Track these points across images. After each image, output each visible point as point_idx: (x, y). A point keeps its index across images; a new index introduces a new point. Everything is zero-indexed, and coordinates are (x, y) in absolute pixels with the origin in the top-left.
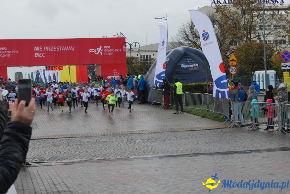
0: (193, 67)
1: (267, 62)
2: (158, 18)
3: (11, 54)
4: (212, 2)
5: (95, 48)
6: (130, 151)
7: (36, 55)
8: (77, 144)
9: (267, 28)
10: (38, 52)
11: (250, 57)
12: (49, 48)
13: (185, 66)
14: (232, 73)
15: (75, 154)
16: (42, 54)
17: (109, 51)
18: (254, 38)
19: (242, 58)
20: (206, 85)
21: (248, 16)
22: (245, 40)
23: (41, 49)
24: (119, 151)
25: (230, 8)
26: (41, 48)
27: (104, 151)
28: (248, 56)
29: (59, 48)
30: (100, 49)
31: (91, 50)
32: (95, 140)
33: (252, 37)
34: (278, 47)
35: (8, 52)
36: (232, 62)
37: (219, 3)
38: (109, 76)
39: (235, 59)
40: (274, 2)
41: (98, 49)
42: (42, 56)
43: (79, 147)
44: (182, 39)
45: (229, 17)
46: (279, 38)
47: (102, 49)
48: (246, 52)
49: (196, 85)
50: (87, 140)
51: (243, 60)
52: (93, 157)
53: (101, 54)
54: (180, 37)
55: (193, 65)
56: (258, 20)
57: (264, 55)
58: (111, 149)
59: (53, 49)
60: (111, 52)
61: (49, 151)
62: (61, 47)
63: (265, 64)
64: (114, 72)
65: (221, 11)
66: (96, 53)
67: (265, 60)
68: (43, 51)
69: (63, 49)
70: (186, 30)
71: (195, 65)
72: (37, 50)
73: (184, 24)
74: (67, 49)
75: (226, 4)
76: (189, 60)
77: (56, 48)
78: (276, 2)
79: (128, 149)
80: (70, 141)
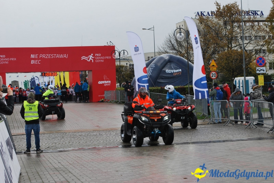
0: (177, 72)
1: (246, 69)
2: (146, 29)
3: (9, 61)
4: (196, 14)
5: (87, 55)
6: (117, 141)
7: (32, 62)
8: (70, 137)
9: (248, 38)
10: (34, 59)
11: (230, 64)
12: (44, 56)
13: (170, 71)
14: (212, 77)
15: (68, 144)
16: (38, 61)
17: (100, 58)
18: (234, 47)
19: (223, 64)
20: (187, 88)
21: (229, 27)
22: (227, 49)
23: (37, 57)
24: (108, 142)
25: (212, 20)
26: (37, 55)
27: (95, 142)
28: (229, 63)
29: (54, 56)
30: (91, 57)
31: (83, 58)
32: (87, 134)
33: (232, 46)
34: (257, 55)
35: (6, 59)
36: (212, 68)
37: (203, 15)
38: (100, 81)
39: (215, 65)
40: (255, 14)
41: (90, 57)
42: (38, 63)
43: (73, 139)
44: (168, 48)
45: (211, 28)
46: (258, 47)
47: (93, 56)
48: (227, 59)
49: (179, 88)
50: (80, 134)
51: (224, 67)
52: (85, 147)
53: (93, 62)
54: (166, 46)
55: (177, 70)
56: (238, 30)
57: (243, 62)
58: (100, 141)
59: (48, 57)
60: (102, 59)
61: (45, 142)
62: (55, 55)
63: (244, 70)
64: (104, 78)
65: (204, 22)
66: (87, 60)
67: (244, 67)
68: (38, 59)
69: (58, 56)
70: (172, 40)
71: (178, 70)
72: (33, 57)
73: (170, 34)
74: (61, 56)
75: (209, 17)
76: (173, 66)
77: (51, 55)
78: (256, 14)
79: (115, 140)
80: (65, 135)
